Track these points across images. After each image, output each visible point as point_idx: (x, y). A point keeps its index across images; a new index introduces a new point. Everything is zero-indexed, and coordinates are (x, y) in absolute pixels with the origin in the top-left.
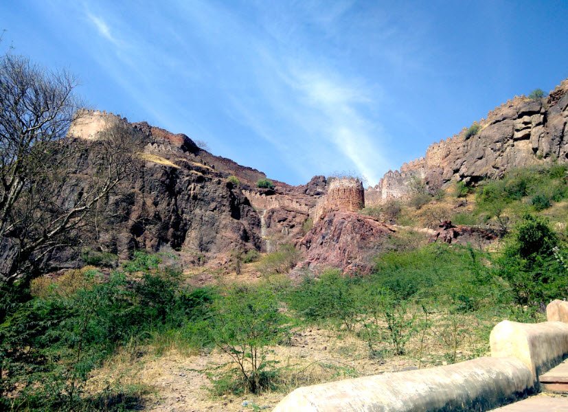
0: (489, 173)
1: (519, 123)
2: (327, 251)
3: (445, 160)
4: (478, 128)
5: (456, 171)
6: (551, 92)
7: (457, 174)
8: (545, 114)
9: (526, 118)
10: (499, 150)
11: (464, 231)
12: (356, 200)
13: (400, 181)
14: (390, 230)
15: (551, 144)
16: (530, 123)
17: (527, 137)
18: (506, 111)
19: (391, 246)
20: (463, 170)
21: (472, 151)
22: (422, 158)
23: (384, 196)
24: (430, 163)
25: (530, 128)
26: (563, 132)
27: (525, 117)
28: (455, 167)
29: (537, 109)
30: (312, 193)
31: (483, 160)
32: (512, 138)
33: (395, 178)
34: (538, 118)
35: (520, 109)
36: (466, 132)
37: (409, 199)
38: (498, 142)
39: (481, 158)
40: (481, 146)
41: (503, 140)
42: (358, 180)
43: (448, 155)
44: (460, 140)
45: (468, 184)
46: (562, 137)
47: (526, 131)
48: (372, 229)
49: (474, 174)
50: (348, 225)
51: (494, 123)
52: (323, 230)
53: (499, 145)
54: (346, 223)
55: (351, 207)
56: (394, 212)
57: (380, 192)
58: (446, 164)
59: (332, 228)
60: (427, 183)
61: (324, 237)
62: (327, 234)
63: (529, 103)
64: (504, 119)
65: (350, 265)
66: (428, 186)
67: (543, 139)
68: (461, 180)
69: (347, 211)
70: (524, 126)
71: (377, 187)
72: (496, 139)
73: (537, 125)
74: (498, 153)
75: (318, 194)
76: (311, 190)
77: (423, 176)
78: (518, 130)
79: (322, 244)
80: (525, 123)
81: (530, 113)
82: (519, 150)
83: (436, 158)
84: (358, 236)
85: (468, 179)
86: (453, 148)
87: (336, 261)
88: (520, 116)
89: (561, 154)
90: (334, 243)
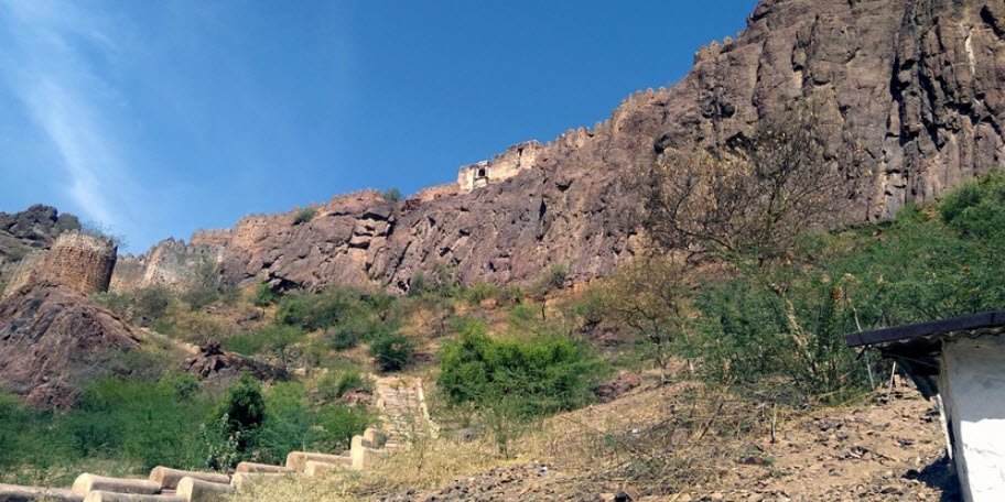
0: (307, 281)
1: (361, 225)
2: (11, 353)
3: (258, 244)
4: (313, 213)
5: (267, 265)
6: (409, 197)
7: (267, 270)
8: (393, 224)
9: (371, 222)
10: (328, 253)
11: (233, 362)
12: (96, 274)
13: (182, 259)
14: (134, 338)
15: (387, 265)
16: (373, 229)
17: (365, 246)
18: (352, 204)
19: (122, 366)
20: (276, 267)
21: (295, 244)
22: (228, 230)
23: (148, 275)
24: (237, 242)
25: (371, 235)
26: (404, 253)
27: (370, 220)
28: (268, 260)
29: (385, 214)
30: (22, 233)
31: (306, 260)
32: (347, 241)
33: (175, 251)
34: (383, 226)
35: (367, 208)
36: (297, 214)
37: (186, 289)
38: (329, 241)
39: (303, 257)
40: (309, 240)
41: (337, 242)
42: (111, 242)
43: (264, 238)
44: (286, 222)
45: (276, 288)
46: (401, 259)
47: (366, 239)
48: (101, 334)
49: (288, 278)
50: (64, 317)
51: (334, 215)
52: (19, 314)
53: (330, 246)
54: (63, 313)
55: (83, 285)
56: (155, 305)
57: (145, 268)
58: (257, 250)
59: (35, 316)
60: (222, 272)
61: (14, 328)
62: (22, 324)
63: (379, 204)
64: (347, 214)
65: (45, 385)
66: (221, 277)
67: (381, 255)
68: (268, 281)
69: (74, 292)
70: (365, 231)
71: (141, 258)
72: (329, 237)
73: (382, 235)
74: (326, 256)
75: (33, 237)
76: (20, 228)
77: (220, 259)
78: (357, 234)
79: (6, 338)
80: (369, 228)
81: (377, 217)
82: (351, 261)
83: (246, 240)
84: (75, 340)
85: (278, 281)
86: (274, 231)
87: (23, 373)
88: (365, 217)
89: (395, 279)
90: (29, 341)
